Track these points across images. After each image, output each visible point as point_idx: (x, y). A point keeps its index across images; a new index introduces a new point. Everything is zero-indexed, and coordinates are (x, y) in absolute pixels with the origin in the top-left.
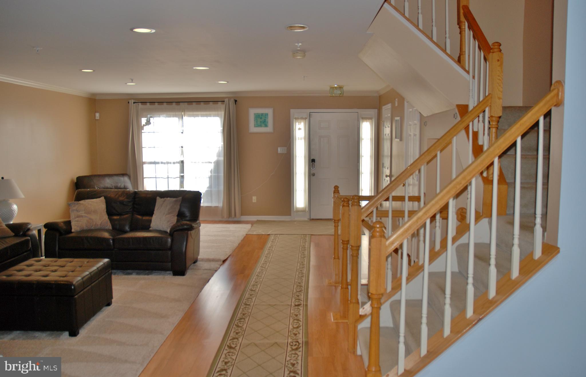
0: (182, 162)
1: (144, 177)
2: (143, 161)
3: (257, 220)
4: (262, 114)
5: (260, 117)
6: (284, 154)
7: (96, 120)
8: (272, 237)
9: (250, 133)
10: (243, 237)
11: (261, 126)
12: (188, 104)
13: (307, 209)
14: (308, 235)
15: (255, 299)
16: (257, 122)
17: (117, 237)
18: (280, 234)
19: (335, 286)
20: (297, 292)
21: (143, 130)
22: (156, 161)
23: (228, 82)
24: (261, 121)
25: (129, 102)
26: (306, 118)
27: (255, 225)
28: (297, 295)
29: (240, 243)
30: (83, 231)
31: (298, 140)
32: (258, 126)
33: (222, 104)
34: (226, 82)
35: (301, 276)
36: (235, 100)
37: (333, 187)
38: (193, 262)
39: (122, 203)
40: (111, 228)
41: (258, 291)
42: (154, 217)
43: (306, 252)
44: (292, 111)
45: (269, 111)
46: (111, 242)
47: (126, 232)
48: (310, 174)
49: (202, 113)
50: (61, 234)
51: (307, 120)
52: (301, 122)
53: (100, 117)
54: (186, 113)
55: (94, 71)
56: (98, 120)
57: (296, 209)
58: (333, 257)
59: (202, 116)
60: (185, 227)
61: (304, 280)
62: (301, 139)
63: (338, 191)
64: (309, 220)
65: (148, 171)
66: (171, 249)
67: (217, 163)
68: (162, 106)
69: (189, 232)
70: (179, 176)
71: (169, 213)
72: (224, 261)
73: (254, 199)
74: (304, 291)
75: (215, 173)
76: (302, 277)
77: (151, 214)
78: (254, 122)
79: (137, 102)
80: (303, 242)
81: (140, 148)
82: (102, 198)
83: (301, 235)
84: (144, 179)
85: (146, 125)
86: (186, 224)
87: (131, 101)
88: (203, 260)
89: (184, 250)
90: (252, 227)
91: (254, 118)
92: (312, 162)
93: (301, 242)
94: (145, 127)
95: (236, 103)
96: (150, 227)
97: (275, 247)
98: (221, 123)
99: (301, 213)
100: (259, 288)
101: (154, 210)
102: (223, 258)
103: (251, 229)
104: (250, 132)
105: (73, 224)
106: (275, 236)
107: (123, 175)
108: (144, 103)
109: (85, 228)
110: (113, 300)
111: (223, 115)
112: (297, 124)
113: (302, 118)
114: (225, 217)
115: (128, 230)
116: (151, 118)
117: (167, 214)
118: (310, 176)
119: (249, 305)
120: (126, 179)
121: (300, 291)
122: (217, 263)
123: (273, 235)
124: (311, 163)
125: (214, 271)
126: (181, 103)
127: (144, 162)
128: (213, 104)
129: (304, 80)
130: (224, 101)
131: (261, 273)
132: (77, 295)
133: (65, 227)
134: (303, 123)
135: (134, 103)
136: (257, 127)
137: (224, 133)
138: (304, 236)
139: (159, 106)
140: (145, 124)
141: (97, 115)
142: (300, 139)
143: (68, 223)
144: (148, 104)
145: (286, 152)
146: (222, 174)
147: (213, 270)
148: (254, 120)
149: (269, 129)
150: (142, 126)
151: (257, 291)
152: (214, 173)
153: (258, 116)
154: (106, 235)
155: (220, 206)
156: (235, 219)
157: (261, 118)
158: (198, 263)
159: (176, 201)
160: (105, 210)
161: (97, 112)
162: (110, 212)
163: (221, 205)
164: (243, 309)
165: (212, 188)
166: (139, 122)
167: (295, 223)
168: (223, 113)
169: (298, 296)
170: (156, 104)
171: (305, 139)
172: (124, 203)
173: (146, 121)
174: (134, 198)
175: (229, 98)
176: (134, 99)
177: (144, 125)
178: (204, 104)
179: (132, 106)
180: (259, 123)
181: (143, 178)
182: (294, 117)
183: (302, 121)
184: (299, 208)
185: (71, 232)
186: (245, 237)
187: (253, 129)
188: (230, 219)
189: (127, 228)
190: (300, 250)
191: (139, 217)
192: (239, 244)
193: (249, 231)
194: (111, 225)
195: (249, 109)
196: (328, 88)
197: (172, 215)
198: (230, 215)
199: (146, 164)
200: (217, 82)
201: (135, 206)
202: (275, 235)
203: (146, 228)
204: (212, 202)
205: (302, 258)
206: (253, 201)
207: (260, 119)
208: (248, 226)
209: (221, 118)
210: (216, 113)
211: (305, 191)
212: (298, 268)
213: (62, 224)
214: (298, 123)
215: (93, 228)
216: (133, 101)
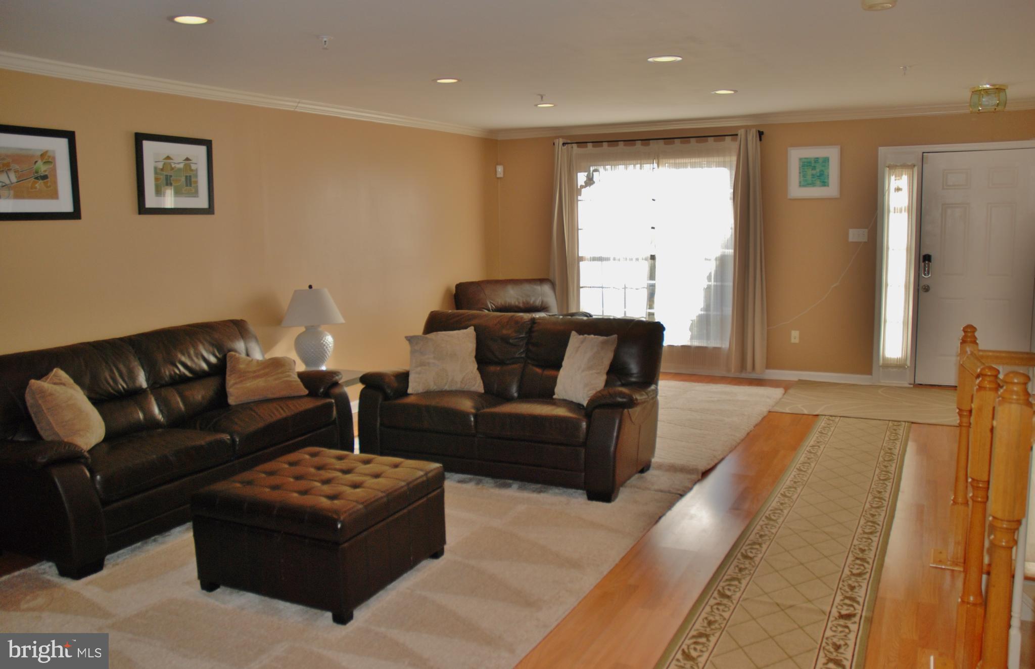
0: (653, 257)
1: (581, 286)
2: (580, 255)
3: (800, 380)
4: (816, 160)
5: (813, 165)
6: (861, 243)
7: (498, 178)
8: (822, 423)
9: (790, 199)
10: (760, 418)
11: (813, 184)
12: (665, 144)
13: (908, 363)
14: (904, 423)
15: (748, 584)
16: (804, 176)
17: (482, 411)
18: (841, 417)
19: (953, 571)
20: (852, 577)
21: (580, 195)
22: (604, 256)
23: (735, 91)
24: (813, 175)
25: (554, 144)
26: (914, 166)
27: (791, 391)
28: (849, 586)
29: (751, 431)
30: (428, 394)
31: (895, 212)
32: (808, 184)
33: (732, 140)
34: (732, 92)
35: (870, 531)
36: (759, 132)
37: (962, 329)
38: (640, 468)
39: (505, 340)
40: (481, 390)
41: (761, 560)
42: (562, 372)
43: (894, 465)
44: (882, 150)
45: (832, 153)
46: (472, 419)
47: (509, 399)
48: (919, 285)
49: (693, 160)
50: (386, 398)
51: (916, 169)
52: (902, 175)
53: (504, 174)
54: (661, 161)
55: (459, 80)
56: (500, 178)
57: (883, 360)
58: (952, 498)
59: (693, 165)
60: (620, 400)
61: (874, 544)
62: (901, 211)
63: (973, 340)
64: (912, 386)
65: (587, 273)
66: (584, 444)
67: (722, 260)
68: (616, 148)
69: (626, 410)
70: (646, 287)
71: (590, 368)
72: (705, 474)
73: (795, 336)
74: (870, 577)
75: (716, 280)
76: (871, 533)
77: (558, 366)
78: (800, 176)
79: (569, 142)
80: (890, 439)
81: (574, 229)
82: (471, 330)
83: (888, 422)
84: (581, 290)
85: (585, 187)
86: (622, 395)
87: (557, 140)
88: (660, 467)
89: (612, 449)
90: (784, 394)
91: (800, 167)
92: (924, 261)
93: (887, 438)
94: (583, 190)
95: (762, 136)
96: (554, 394)
97: (824, 446)
98: (731, 181)
99: (894, 370)
100: (765, 553)
101: (562, 359)
102: (703, 466)
103: (780, 399)
104: (789, 197)
105: (412, 378)
106: (829, 420)
107: (542, 281)
108: (582, 143)
109: (433, 387)
110: (446, 547)
111: (734, 163)
112: (893, 178)
113: (905, 166)
114: (733, 370)
115: (516, 395)
116: (594, 173)
117: (583, 371)
118: (918, 290)
119: (728, 597)
120: (546, 289)
121: (860, 575)
122: (689, 476)
123: (826, 417)
124: (922, 264)
125: (679, 496)
126: (651, 141)
127: (582, 257)
128: (715, 141)
129: (905, 74)
130: (737, 135)
131: (779, 511)
132: (346, 541)
133: (395, 384)
134: (906, 177)
135: (564, 144)
136: (804, 186)
137: (735, 201)
138: (896, 423)
139: (610, 148)
140: (584, 184)
141: (500, 169)
142: (899, 211)
143: (404, 377)
144: (590, 145)
145: (867, 241)
146: (729, 284)
147: (676, 494)
148: (800, 173)
149: (832, 190)
150: (579, 187)
151: (757, 560)
152: (714, 282)
153: (806, 164)
154: (467, 405)
155: (723, 347)
156: (754, 376)
157: (814, 168)
158: (651, 474)
159: (604, 343)
160: (474, 354)
161: (500, 164)
162: (483, 359)
163: (725, 345)
164: (712, 607)
165: (710, 311)
166: (572, 180)
167: (880, 391)
168: (734, 159)
169: (852, 588)
170: (605, 144)
171: (909, 210)
172: (511, 341)
173: (585, 179)
174: (530, 331)
175: (747, 128)
176: (563, 137)
177: (582, 187)
178: (697, 142)
179: (561, 151)
180: (809, 177)
181: (579, 287)
182: (887, 165)
183: (904, 173)
184: (891, 359)
185: (406, 394)
186: (764, 418)
187: (796, 190)
188: (743, 375)
189: (514, 391)
190: (881, 459)
191: (539, 370)
192: (748, 434)
193: (777, 403)
194: (482, 384)
195: (789, 149)
196: (966, 95)
197: (594, 371)
198: (743, 366)
199: (585, 260)
200: (713, 93)
201: (531, 347)
202: (830, 418)
203: (546, 394)
204: (708, 338)
205: (880, 480)
206: (793, 341)
207: (812, 170)
208: (777, 393)
209: (731, 170)
210: (721, 159)
211: (905, 323)
212: (866, 508)
213: (392, 378)
214: (894, 176)
215: (447, 388)
216: (561, 141)
